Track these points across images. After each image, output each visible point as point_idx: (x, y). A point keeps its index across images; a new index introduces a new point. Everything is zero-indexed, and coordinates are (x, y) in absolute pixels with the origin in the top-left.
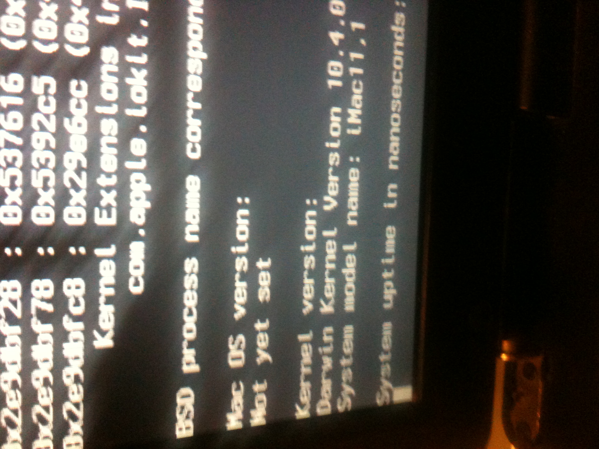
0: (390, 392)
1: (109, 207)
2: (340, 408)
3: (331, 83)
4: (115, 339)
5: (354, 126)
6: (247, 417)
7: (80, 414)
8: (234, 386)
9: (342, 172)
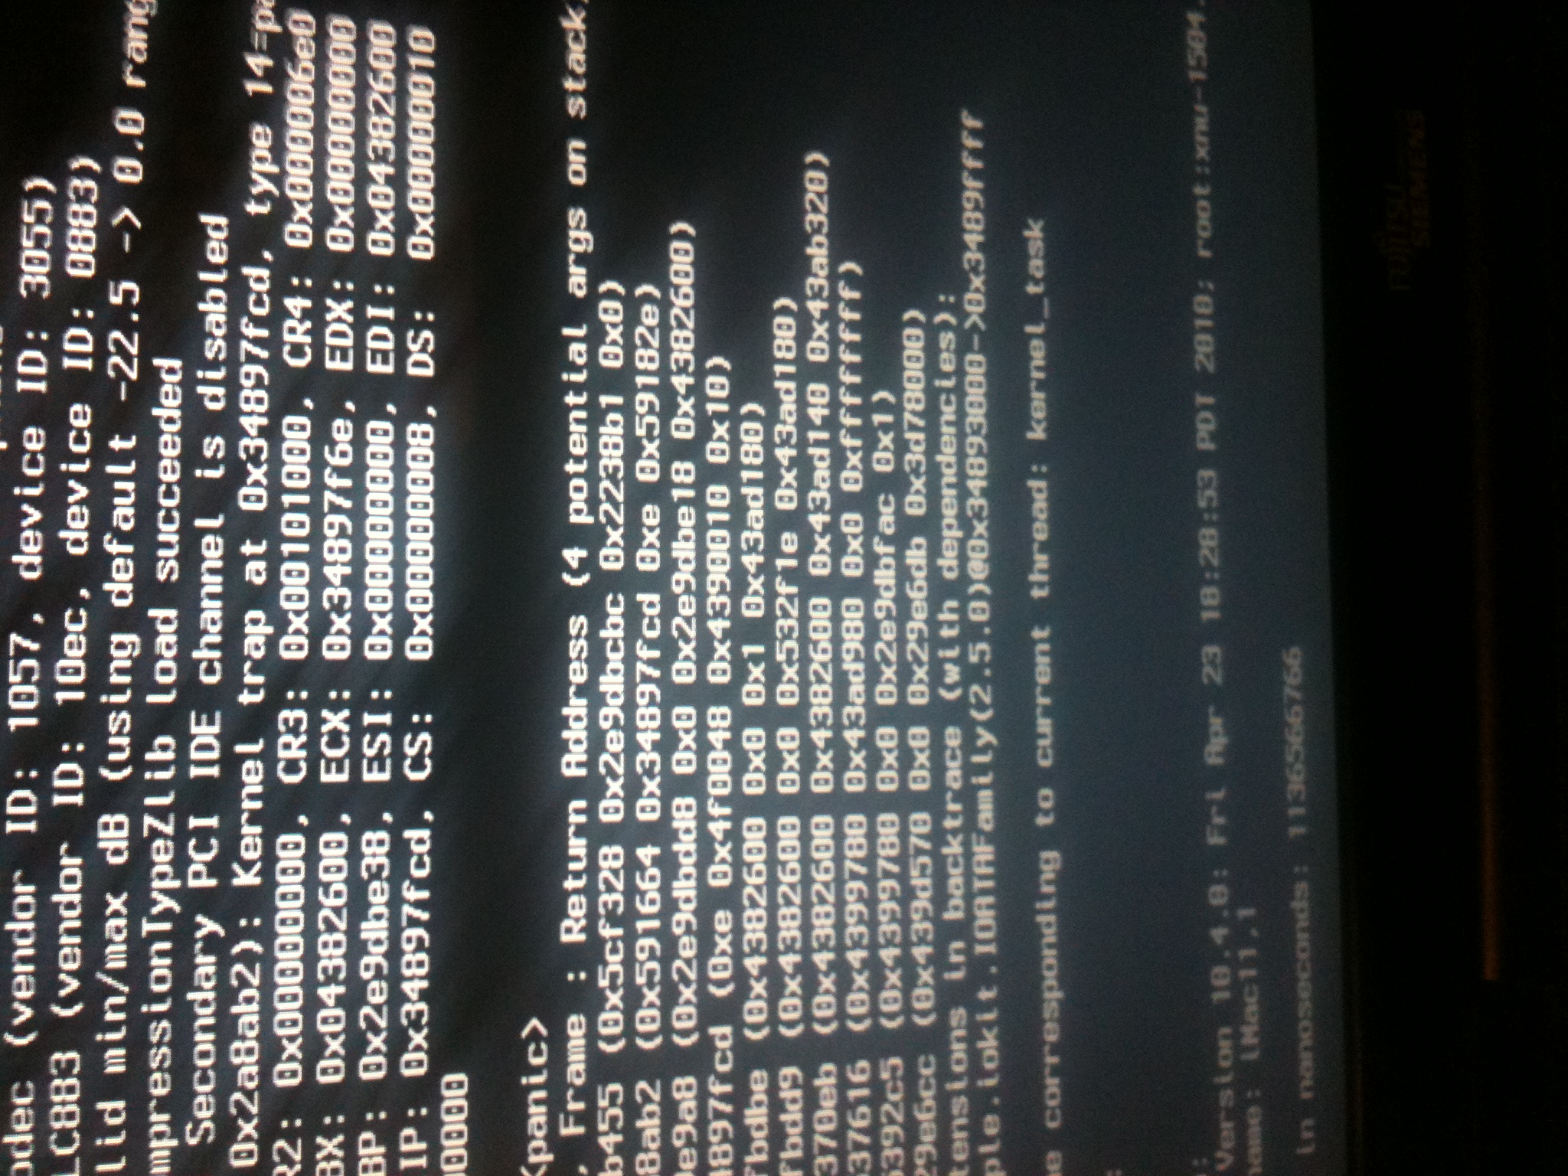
3: (1217, 996)
5: (1250, 1049)
9: (1238, 1115)
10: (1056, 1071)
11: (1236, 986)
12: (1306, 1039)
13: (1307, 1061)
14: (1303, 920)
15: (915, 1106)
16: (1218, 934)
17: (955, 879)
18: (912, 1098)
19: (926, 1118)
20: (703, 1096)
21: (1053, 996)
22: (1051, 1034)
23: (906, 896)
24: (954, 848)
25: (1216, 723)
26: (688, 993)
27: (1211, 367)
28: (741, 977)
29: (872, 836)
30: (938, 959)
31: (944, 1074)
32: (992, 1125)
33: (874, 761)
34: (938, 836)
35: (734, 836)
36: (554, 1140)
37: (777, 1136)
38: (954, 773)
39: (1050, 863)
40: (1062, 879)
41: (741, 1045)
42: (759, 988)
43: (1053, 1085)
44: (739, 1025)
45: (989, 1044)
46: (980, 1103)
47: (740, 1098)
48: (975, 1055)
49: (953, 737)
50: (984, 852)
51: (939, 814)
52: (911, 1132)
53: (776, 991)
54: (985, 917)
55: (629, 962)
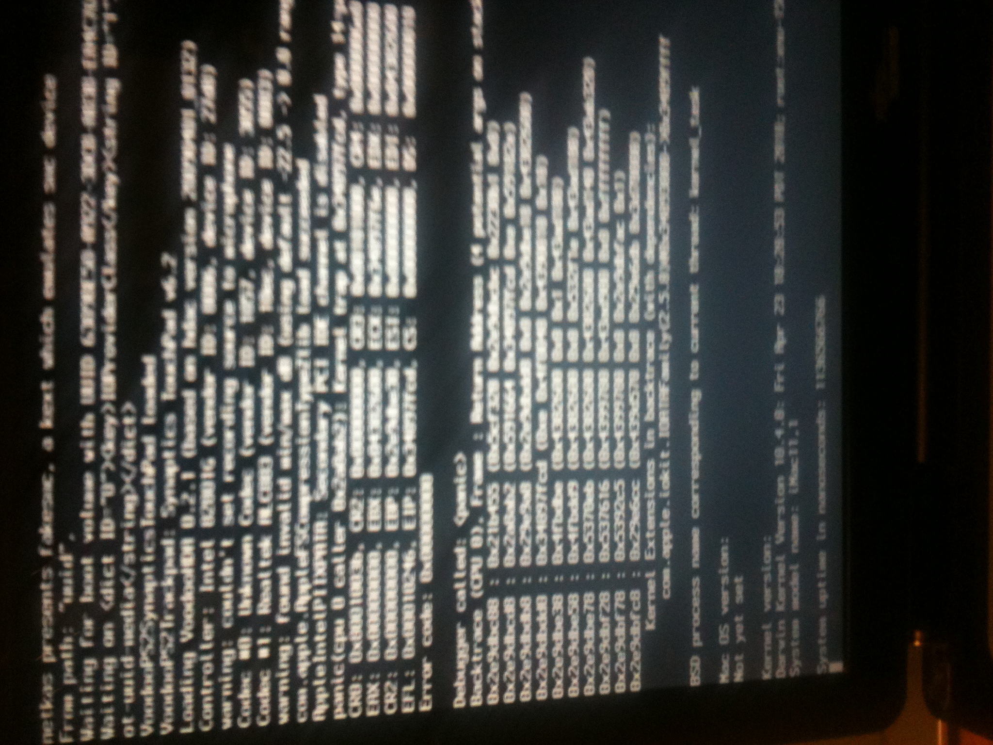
0: (828, 666)
1: (652, 550)
2: (792, 674)
3: (777, 462)
4: (657, 624)
6: (731, 676)
7: (639, 668)
8: (723, 656)
9: (787, 518)
10: (696, 491)
11: (787, 458)
12: (822, 485)
13: (822, 496)
14: (822, 428)
15: (630, 503)
16: (779, 433)
17: (650, 402)
18: (628, 499)
19: (635, 508)
20: (534, 492)
21: (696, 457)
22: (695, 474)
23: (627, 409)
24: (650, 387)
25: (780, 333)
26: (527, 447)
27: (783, 159)
28: (551, 442)
29: (611, 381)
30: (642, 438)
31: (644, 489)
32: (666, 514)
33: (613, 346)
34: (642, 382)
35: (548, 378)
36: (468, 506)
37: (567, 512)
38: (650, 353)
39: (696, 396)
40: (702, 404)
41: (550, 471)
42: (559, 446)
43: (695, 498)
44: (550, 463)
45: (665, 477)
46: (660, 504)
47: (550, 493)
48: (658, 483)
49: (650, 336)
50: (664, 391)
51: (643, 372)
52: (628, 514)
53: (566, 448)
54: (664, 419)
55: (501, 432)
